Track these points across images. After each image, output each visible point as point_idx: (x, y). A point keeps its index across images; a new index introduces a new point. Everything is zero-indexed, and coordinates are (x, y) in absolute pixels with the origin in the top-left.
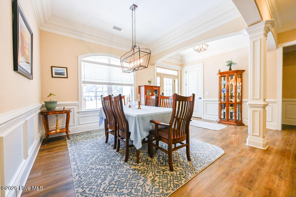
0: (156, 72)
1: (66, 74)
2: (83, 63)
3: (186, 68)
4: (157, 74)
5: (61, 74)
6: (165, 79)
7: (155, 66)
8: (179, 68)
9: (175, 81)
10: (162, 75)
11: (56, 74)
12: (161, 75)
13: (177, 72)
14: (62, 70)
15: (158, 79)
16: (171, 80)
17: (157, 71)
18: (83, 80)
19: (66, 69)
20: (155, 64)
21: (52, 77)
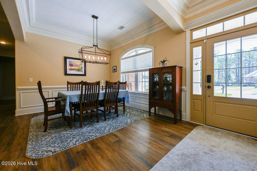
1: (116, 69)
2: (121, 61)
4: (191, 43)
7: (188, 32)
12: (203, 40)
18: (122, 71)
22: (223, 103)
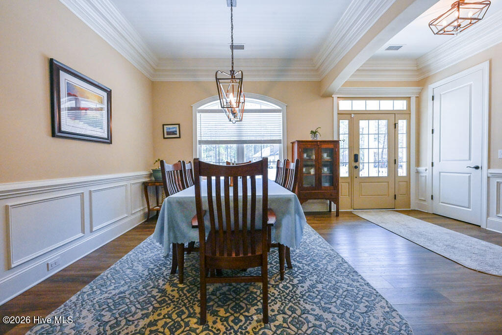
0: (338, 110)
1: (178, 132)
2: (198, 115)
3: (432, 88)
4: (338, 114)
5: (174, 133)
6: (363, 124)
7: (335, 98)
8: (411, 91)
9: (395, 124)
10: (353, 116)
11: (168, 133)
12: (351, 114)
13: (405, 102)
14: (174, 128)
15: (344, 125)
16: (383, 123)
17: (340, 109)
18: (199, 139)
19: (178, 126)
20: (332, 94)
21: (164, 138)
22: (368, 182)
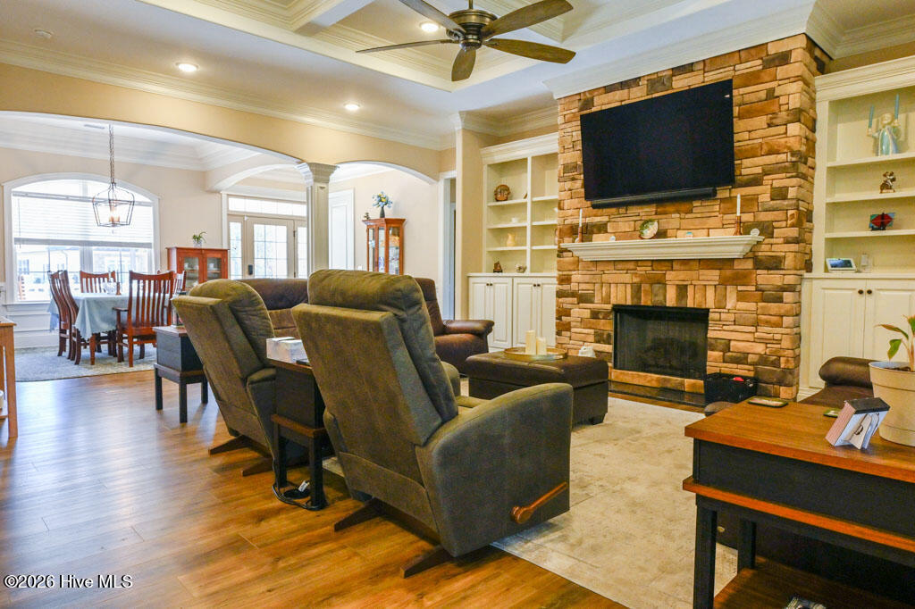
0: (228, 210)
4: (228, 215)
6: (258, 229)
7: (224, 196)
9: (295, 232)
10: (246, 218)
12: (244, 216)
13: (305, 207)
15: (236, 229)
16: (282, 229)
17: (231, 209)
18: (15, 236)
20: (220, 191)
